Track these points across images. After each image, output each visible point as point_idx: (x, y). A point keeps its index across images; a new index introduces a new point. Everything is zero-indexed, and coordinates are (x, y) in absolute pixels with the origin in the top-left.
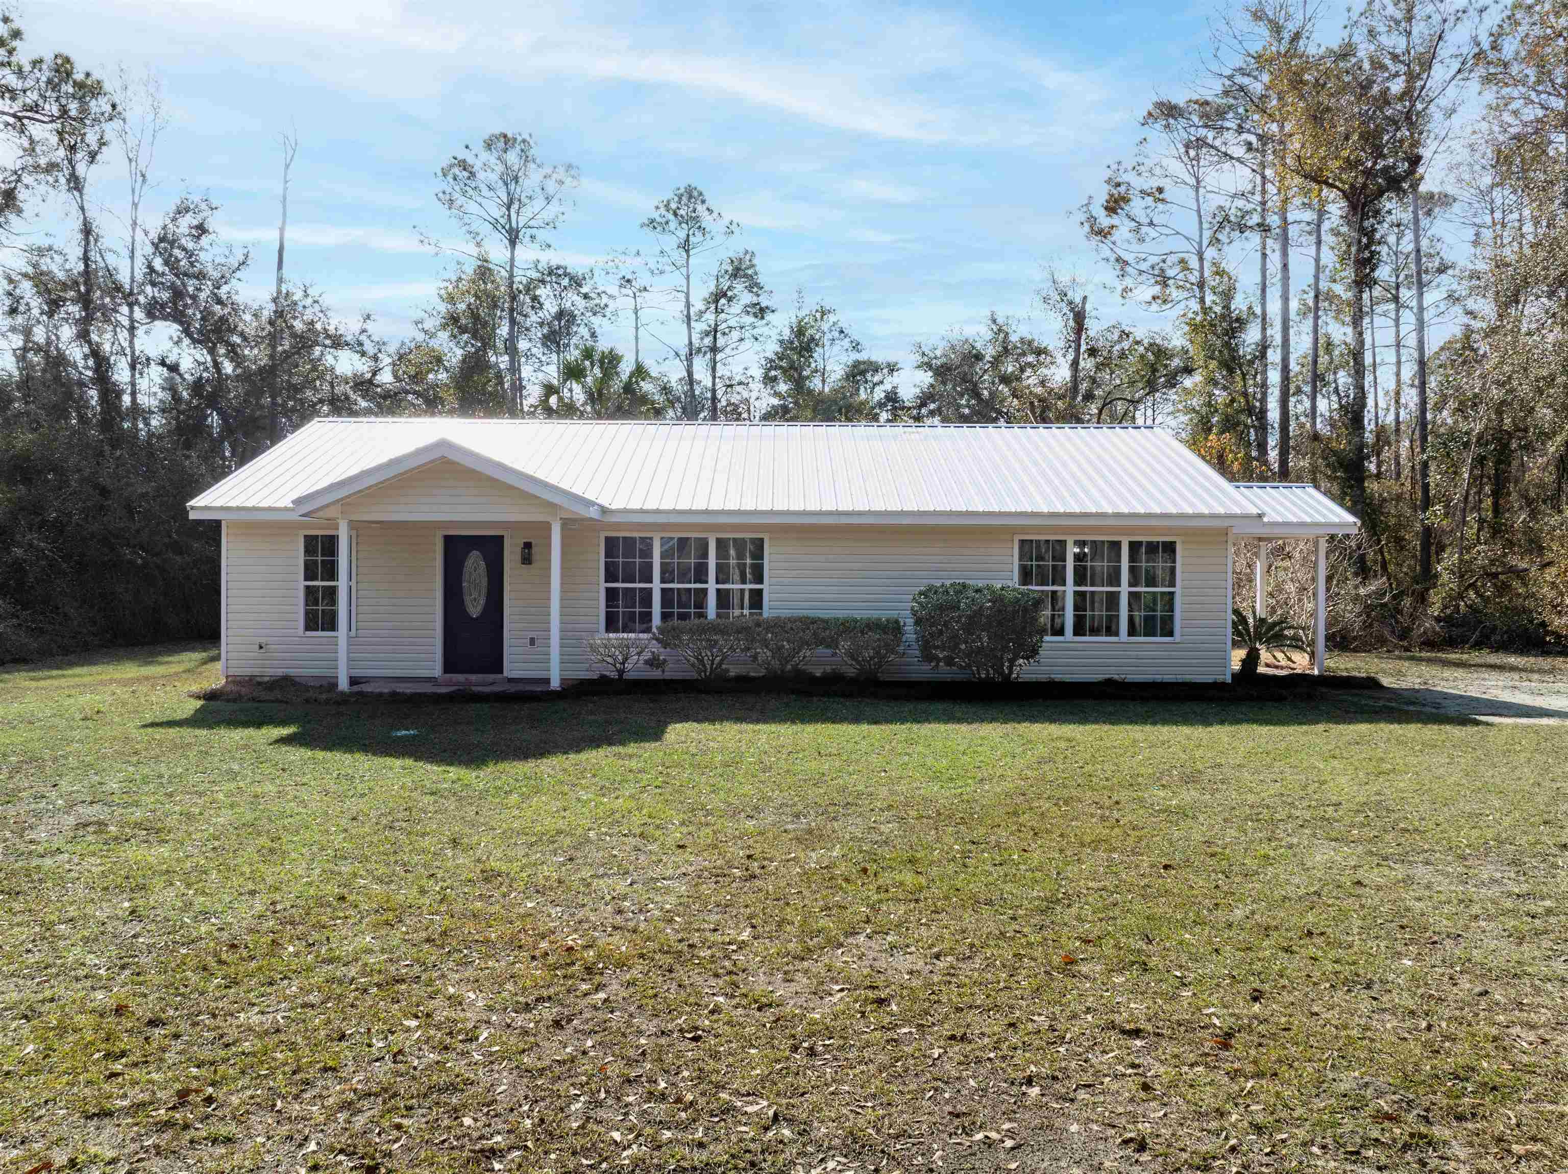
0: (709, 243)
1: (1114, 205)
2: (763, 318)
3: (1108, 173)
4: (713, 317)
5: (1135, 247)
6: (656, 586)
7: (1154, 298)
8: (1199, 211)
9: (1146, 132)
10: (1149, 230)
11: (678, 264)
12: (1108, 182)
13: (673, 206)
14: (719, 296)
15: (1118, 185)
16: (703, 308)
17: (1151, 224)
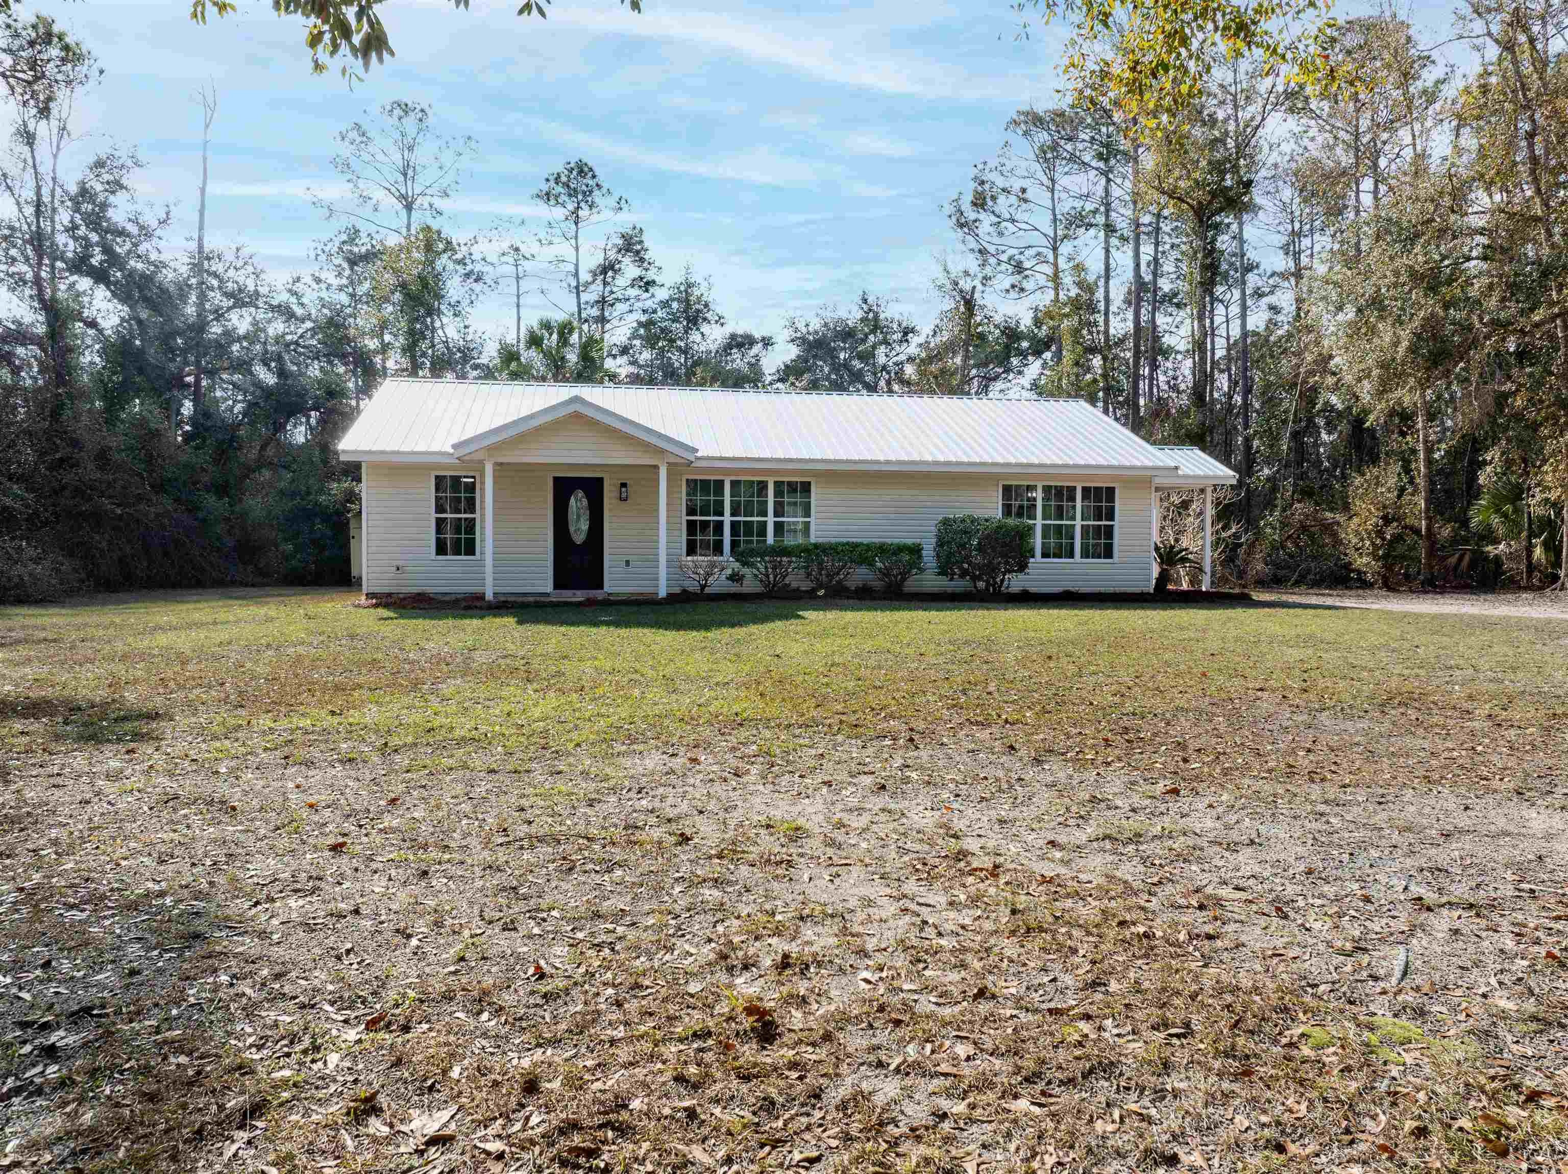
0: (595, 218)
1: (979, 202)
2: (647, 291)
3: (974, 172)
4: (601, 287)
5: (996, 240)
6: (727, 519)
7: (1013, 286)
8: (1054, 210)
9: (1010, 136)
10: (1009, 225)
11: (569, 236)
12: (975, 179)
13: (564, 179)
14: (608, 269)
15: (982, 183)
16: (590, 279)
17: (1013, 221)
